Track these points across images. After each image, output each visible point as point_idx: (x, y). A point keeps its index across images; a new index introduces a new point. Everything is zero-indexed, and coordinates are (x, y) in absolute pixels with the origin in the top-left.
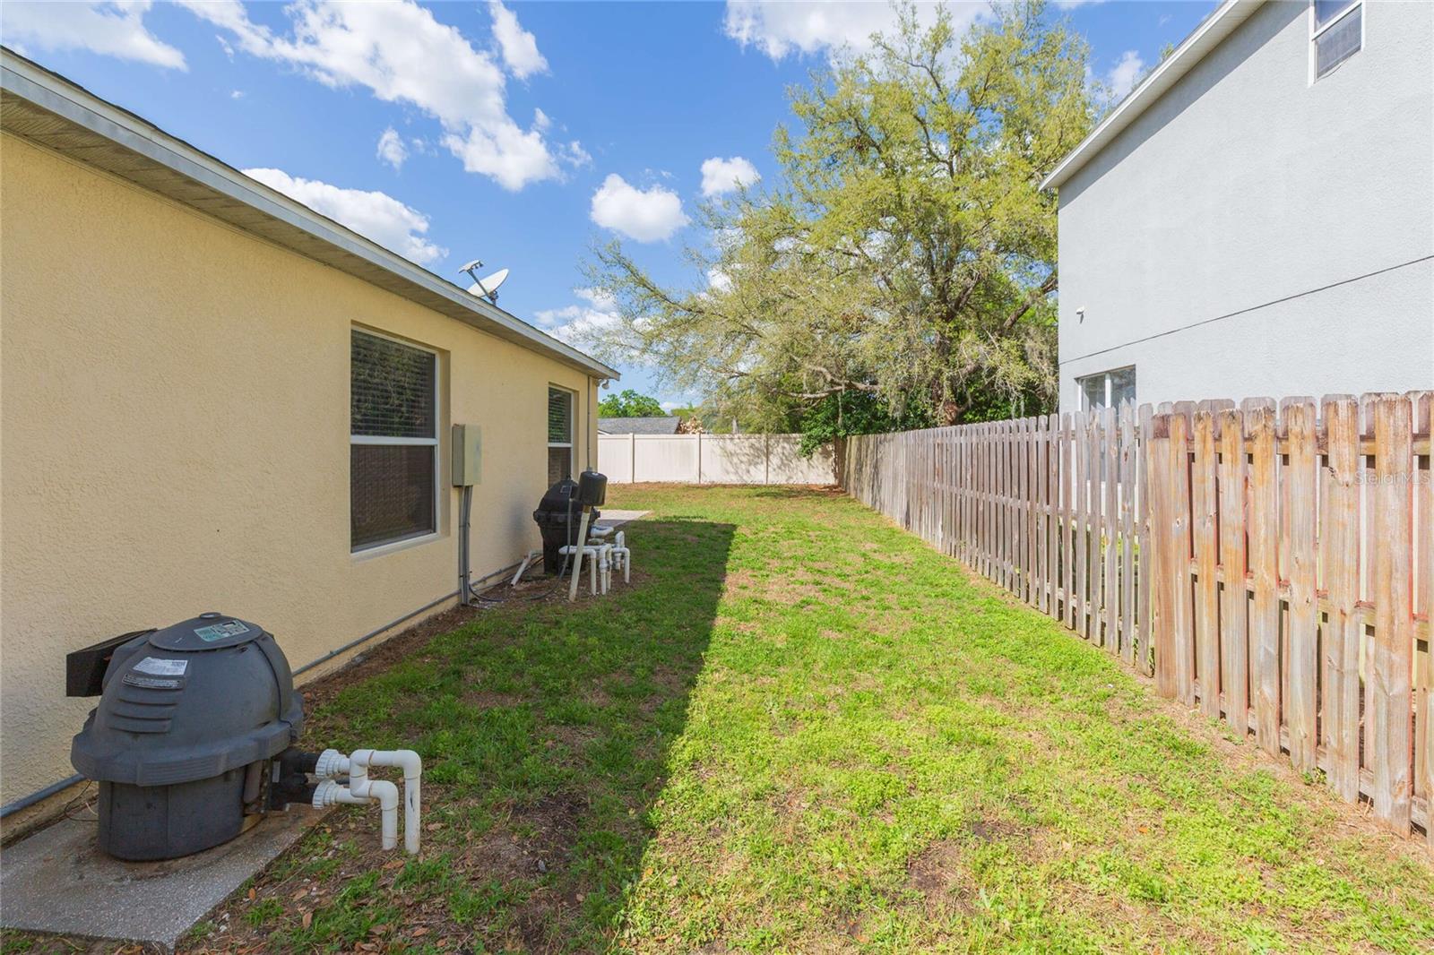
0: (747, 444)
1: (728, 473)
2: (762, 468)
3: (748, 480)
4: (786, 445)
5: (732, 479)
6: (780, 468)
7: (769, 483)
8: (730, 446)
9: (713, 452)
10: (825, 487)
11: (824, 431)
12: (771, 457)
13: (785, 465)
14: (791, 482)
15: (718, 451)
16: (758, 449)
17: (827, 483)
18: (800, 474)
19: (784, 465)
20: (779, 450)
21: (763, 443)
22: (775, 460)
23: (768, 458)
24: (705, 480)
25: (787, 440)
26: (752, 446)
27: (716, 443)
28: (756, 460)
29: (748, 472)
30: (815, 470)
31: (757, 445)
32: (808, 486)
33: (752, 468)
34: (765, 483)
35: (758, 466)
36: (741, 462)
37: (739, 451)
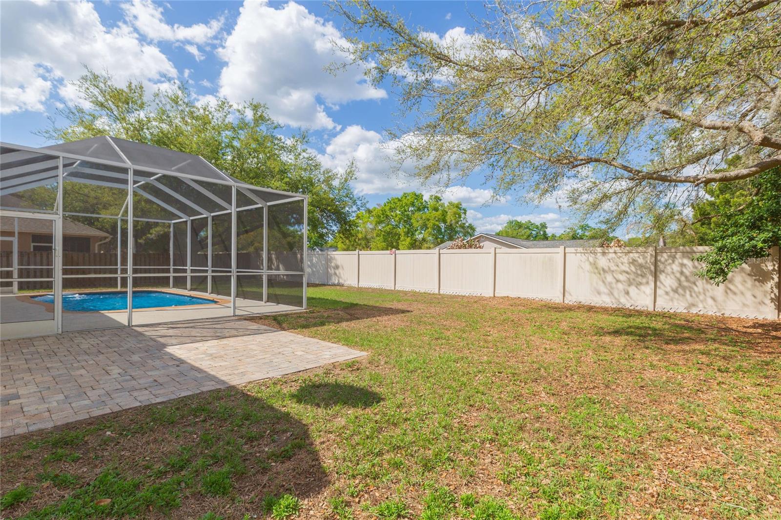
0: (625, 259)
1: (599, 293)
2: (648, 289)
3: (626, 303)
4: (686, 261)
5: (605, 301)
6: (675, 291)
7: (659, 309)
8: (603, 262)
9: (580, 267)
10: (754, 326)
11: (751, 239)
12: (662, 277)
13: (684, 288)
14: (694, 311)
15: (587, 267)
16: (641, 266)
17: (760, 317)
18: (710, 302)
19: (679, 289)
20: (676, 267)
21: (649, 259)
22: (667, 281)
23: (656, 278)
24: (570, 300)
25: (689, 255)
26: (633, 262)
27: (584, 258)
28: (639, 279)
29: (627, 293)
30: (738, 298)
31: (641, 261)
32: (723, 320)
33: (633, 290)
34: (651, 309)
35: (643, 288)
36: (618, 281)
37: (614, 268)
